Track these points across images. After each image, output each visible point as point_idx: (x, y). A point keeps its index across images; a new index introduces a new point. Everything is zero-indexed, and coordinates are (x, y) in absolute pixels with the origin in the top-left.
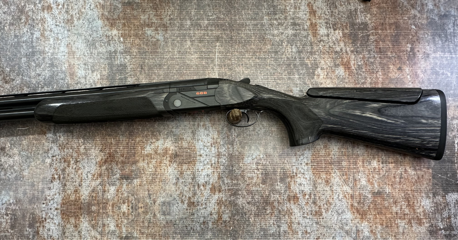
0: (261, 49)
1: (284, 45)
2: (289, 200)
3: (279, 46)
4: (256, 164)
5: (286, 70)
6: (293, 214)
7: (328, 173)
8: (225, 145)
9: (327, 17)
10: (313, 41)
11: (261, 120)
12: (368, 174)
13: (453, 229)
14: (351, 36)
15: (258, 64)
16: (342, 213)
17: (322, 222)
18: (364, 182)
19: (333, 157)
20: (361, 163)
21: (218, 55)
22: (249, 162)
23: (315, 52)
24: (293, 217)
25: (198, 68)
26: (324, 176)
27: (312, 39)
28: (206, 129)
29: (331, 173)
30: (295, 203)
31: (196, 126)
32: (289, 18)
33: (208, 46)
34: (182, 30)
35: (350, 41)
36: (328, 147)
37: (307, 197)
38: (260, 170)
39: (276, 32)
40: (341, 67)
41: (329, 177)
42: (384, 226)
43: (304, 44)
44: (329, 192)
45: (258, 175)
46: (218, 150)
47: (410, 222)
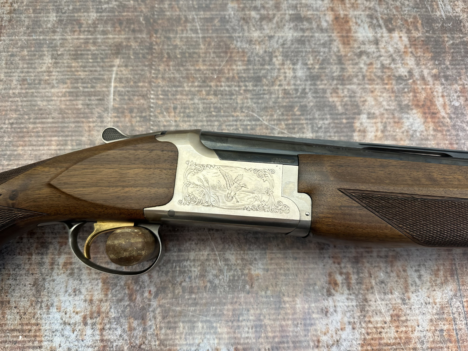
0: (221, 72)
1: (277, 61)
3: (263, 65)
5: (284, 120)
8: (122, 320)
9: (371, 5)
10: (343, 54)
11: (221, 247)
14: (427, 44)
15: (215, 108)
21: (116, 87)
23: (350, 78)
25: (63, 118)
27: (342, 50)
28: (71, 274)
31: (47, 266)
32: (284, 5)
33: (92, 67)
34: (36, 32)
35: (429, 55)
36: (403, 318)
39: (256, 35)
40: (414, 111)
43: (323, 60)
46: (102, 335)
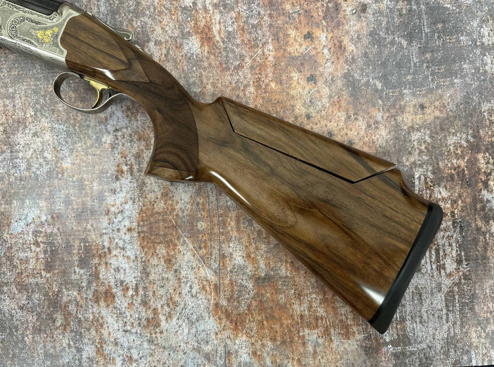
2: (97, 301)
4: (33, 233)
6: (105, 326)
7: (170, 244)
12: (248, 244)
13: (409, 341)
16: (198, 321)
17: (159, 338)
18: (239, 258)
19: (180, 213)
20: (232, 224)
22: (20, 232)
24: (105, 333)
26: (162, 250)
29: (176, 245)
30: (108, 306)
37: (130, 292)
38: (41, 245)
41: (173, 253)
42: (278, 342)
44: (173, 281)
45: (37, 255)
47: (327, 332)
